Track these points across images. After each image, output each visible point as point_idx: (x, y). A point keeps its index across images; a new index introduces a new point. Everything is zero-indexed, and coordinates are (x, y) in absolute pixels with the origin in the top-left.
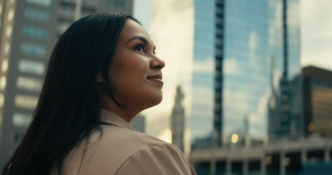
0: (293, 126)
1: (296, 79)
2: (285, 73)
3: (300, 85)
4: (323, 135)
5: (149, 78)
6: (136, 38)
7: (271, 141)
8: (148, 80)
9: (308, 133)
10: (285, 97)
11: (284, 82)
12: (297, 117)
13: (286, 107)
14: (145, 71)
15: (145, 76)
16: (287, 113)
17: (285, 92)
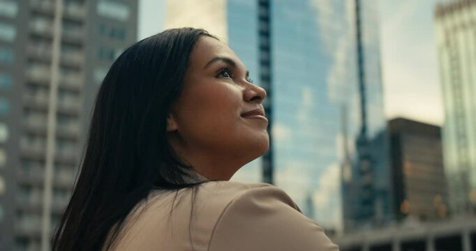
0: (379, 207)
1: (380, 136)
2: (364, 129)
3: (386, 146)
4: (423, 218)
5: (244, 115)
6: (217, 59)
7: (347, 229)
8: (242, 118)
9: (400, 216)
10: (365, 165)
11: (362, 142)
12: (384, 193)
13: (366, 179)
14: (236, 106)
15: (239, 113)
16: (368, 187)
17: (364, 157)
